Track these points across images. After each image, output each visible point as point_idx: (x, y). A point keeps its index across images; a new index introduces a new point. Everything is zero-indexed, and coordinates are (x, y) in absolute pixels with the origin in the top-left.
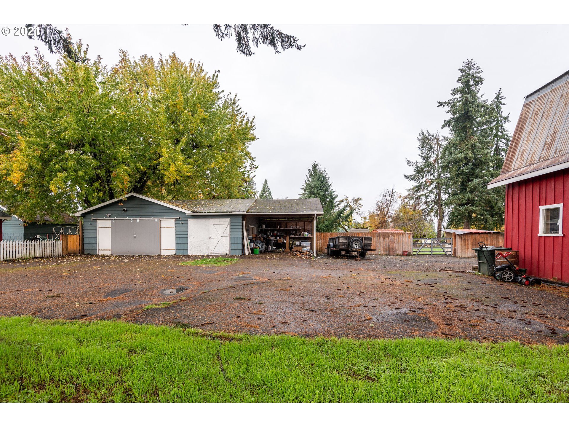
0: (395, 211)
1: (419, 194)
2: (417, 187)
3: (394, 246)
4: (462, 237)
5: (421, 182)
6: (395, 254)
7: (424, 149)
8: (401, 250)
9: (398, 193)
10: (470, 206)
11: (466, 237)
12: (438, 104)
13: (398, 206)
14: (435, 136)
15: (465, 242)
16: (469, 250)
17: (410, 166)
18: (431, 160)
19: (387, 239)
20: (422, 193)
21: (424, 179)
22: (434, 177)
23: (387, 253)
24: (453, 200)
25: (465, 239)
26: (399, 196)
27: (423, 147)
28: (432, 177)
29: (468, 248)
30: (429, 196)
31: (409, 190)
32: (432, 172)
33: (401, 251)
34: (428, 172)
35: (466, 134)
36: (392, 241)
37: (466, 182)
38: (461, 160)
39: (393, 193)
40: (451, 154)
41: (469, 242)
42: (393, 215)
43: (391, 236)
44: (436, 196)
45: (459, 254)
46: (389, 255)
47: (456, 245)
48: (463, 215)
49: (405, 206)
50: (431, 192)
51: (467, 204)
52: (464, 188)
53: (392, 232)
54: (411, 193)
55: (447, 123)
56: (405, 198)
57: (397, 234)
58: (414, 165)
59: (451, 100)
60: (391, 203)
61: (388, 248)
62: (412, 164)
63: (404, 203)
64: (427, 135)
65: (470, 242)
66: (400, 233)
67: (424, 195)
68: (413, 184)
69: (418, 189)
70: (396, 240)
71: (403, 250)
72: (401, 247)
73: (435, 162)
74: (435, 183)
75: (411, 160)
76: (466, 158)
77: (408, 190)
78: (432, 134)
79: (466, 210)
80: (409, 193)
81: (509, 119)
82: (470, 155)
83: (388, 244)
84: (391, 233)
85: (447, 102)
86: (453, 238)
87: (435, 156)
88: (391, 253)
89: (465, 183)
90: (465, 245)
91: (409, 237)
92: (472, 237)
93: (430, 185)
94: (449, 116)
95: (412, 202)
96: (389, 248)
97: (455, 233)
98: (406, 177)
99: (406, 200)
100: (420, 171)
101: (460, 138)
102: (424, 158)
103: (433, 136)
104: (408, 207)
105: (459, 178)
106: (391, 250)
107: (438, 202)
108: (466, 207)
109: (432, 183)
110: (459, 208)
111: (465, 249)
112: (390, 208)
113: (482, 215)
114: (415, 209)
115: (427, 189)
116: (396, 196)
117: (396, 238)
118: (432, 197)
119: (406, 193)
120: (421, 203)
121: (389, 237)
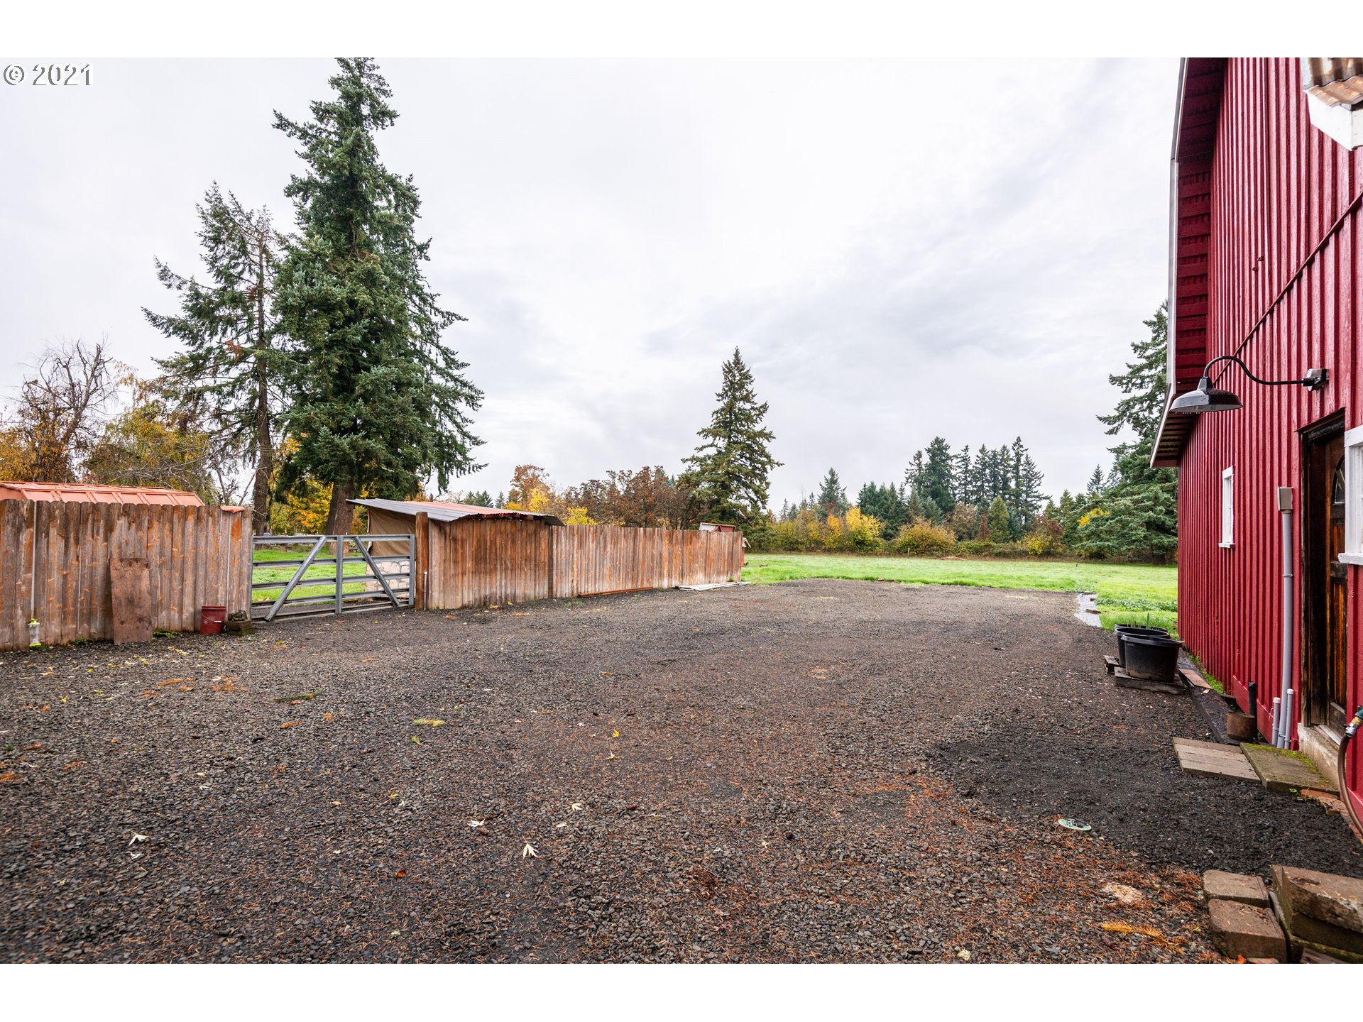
0: (109, 427)
1: (199, 384)
2: (192, 358)
3: (145, 584)
4: (448, 529)
5: (206, 345)
6: (148, 634)
7: (221, 246)
8: (188, 601)
9: (120, 365)
10: (364, 437)
11: (459, 533)
12: (277, 121)
13: (121, 410)
14: (254, 221)
15: (456, 551)
16: (466, 579)
17: (169, 286)
18: (241, 287)
19: (94, 548)
20: (210, 382)
21: (216, 338)
22: (249, 339)
23: (95, 628)
24: (316, 414)
25: (455, 540)
26: (126, 375)
27: (217, 240)
28: (243, 338)
29: (463, 573)
30: (231, 394)
31: (165, 364)
32: (242, 325)
33: (189, 610)
34: (230, 322)
35: (350, 239)
36: (129, 551)
37: (351, 372)
38: (339, 306)
39: (98, 361)
40: (309, 280)
41: (467, 547)
42: (96, 441)
43: (121, 523)
44: (252, 400)
45: (437, 599)
46: (104, 642)
47: (427, 565)
48: (344, 461)
49: (148, 415)
50: (239, 382)
51: (354, 429)
52: (343, 386)
53: (135, 500)
54: (170, 374)
55: (299, 188)
56: (149, 387)
57: (165, 512)
58: (186, 287)
59: (311, 127)
60: (88, 395)
61: (97, 603)
62: (178, 282)
63: (142, 403)
64: (231, 207)
65: (469, 549)
66: (185, 511)
67: (217, 390)
68: (178, 347)
69: (196, 365)
70: (155, 551)
71: (201, 602)
72: (189, 589)
73: (252, 298)
74: (252, 359)
75: (173, 269)
76: (352, 303)
77: (161, 362)
78: (246, 210)
79: (353, 446)
80: (162, 373)
81: (429, 252)
82: (363, 297)
83: (100, 571)
84: (126, 510)
85: (301, 125)
86: (419, 533)
87: (254, 279)
88: (123, 632)
89: (347, 373)
90: (455, 562)
91: (237, 530)
92: (476, 529)
93: (233, 363)
94: (306, 170)
95: (172, 405)
96: (108, 597)
97: (425, 514)
98: (154, 319)
99: (152, 397)
100: (203, 309)
101: (334, 246)
102: (219, 273)
103: (249, 219)
104: (159, 419)
105: (333, 355)
106: (121, 613)
107: (257, 418)
108: (355, 437)
109: (243, 355)
110: (336, 438)
111: (455, 575)
112: (86, 412)
113: (389, 464)
114: (183, 430)
115: (227, 370)
116: (110, 373)
117: (156, 534)
118: (242, 399)
119: (153, 373)
120: (202, 412)
121: (110, 529)
